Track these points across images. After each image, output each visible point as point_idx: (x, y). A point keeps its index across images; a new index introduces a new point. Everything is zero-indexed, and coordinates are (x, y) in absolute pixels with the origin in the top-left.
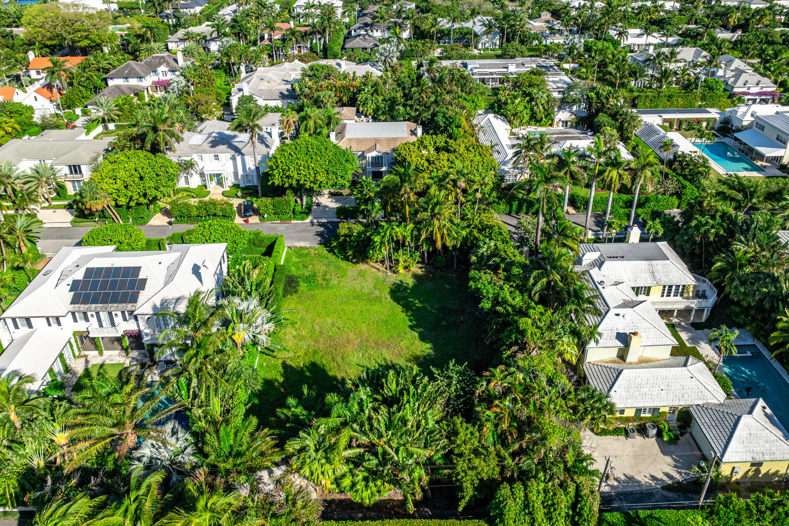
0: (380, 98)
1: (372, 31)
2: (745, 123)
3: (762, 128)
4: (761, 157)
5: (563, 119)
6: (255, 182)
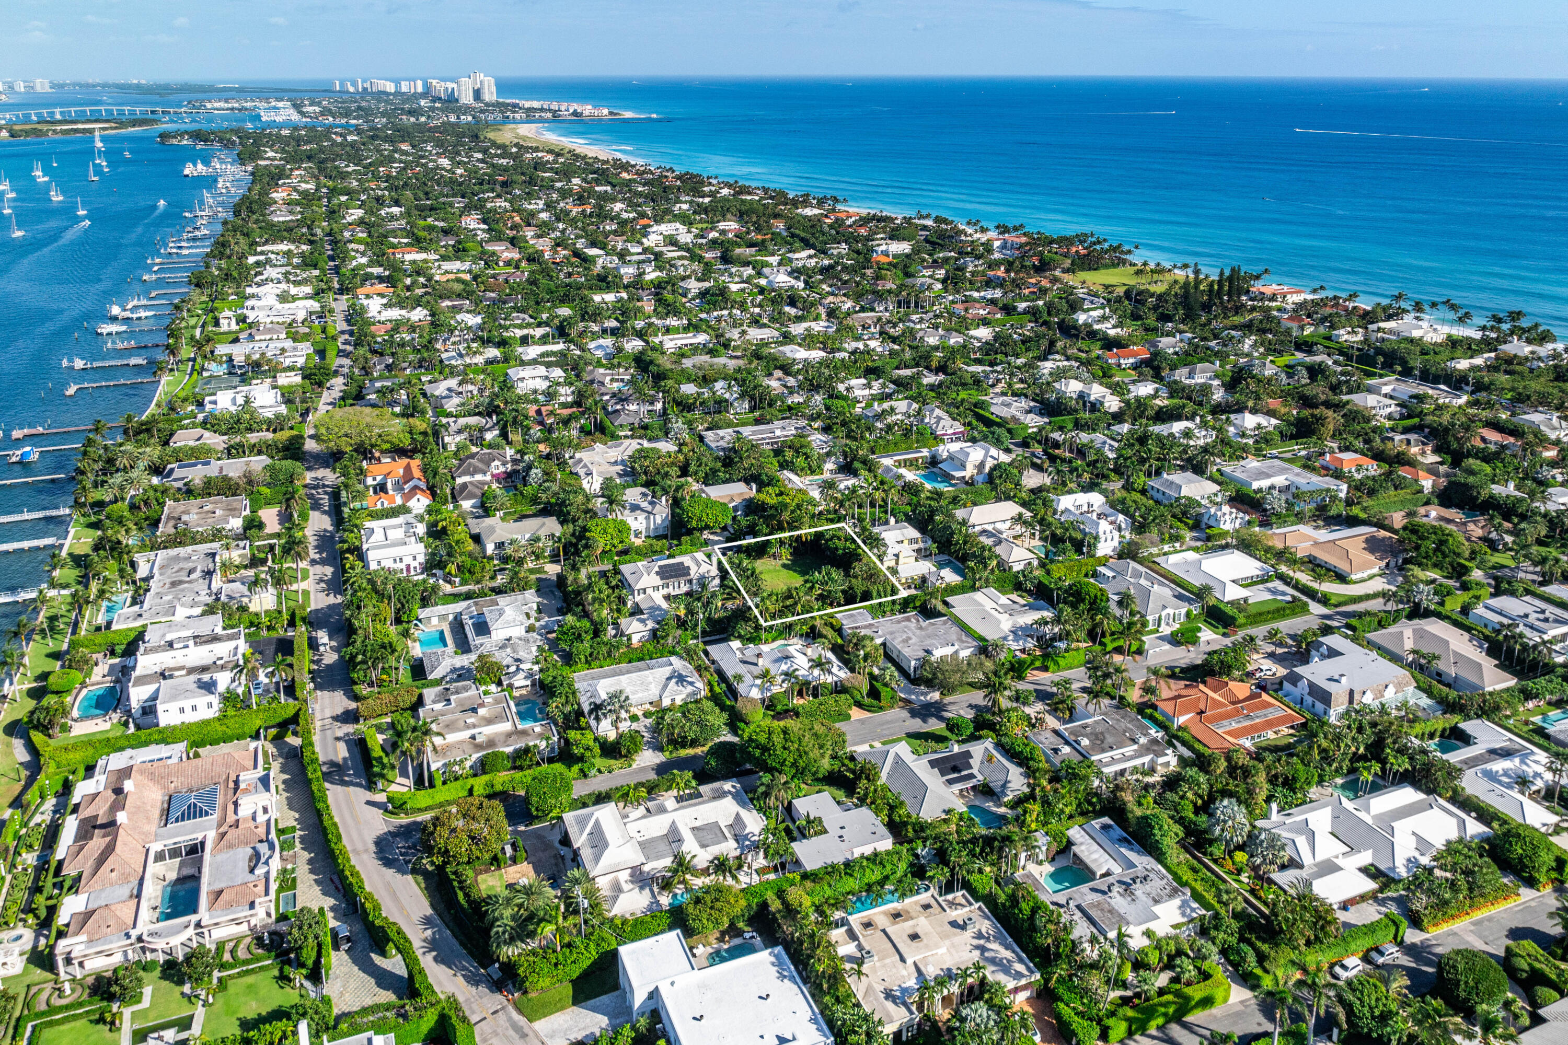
2: (944, 457)
3: (953, 459)
4: (952, 477)
5: (831, 468)
6: (661, 532)
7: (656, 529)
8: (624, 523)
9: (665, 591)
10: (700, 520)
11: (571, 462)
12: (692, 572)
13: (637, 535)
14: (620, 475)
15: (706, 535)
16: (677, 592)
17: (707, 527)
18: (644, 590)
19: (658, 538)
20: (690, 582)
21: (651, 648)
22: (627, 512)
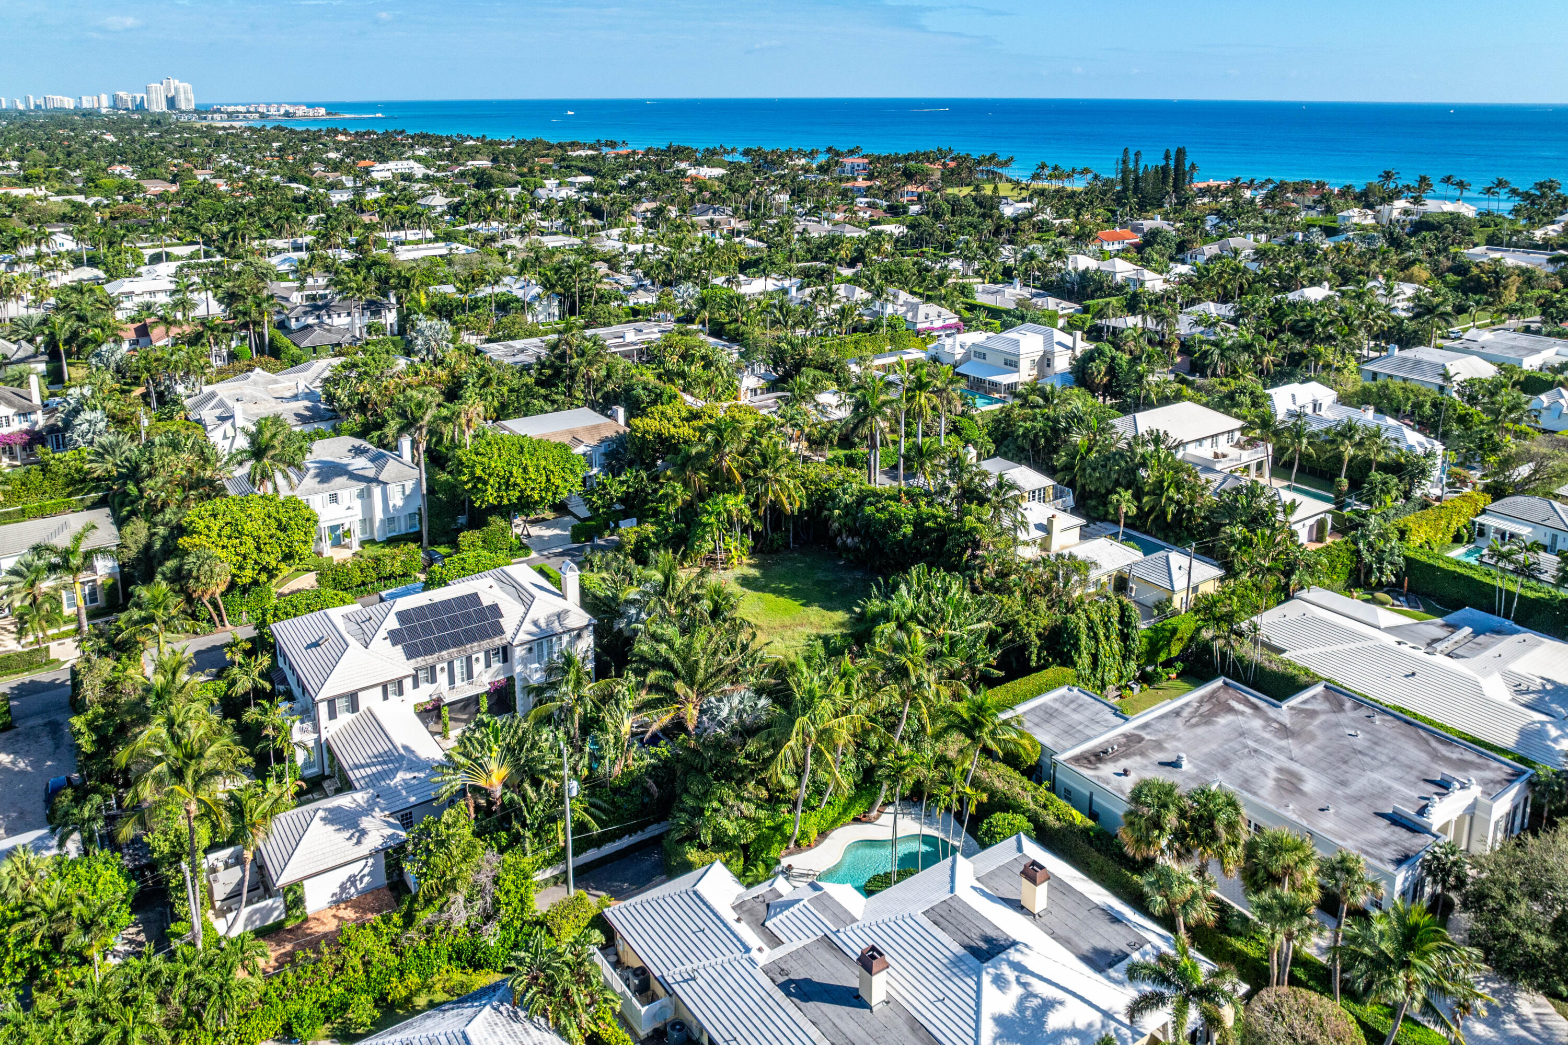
0: (505, 389)
1: (330, 316)
2: (958, 357)
3: (984, 356)
4: (995, 386)
5: (752, 386)
6: (402, 528)
7: (390, 520)
8: (294, 505)
9: (424, 694)
10: (508, 485)
11: (187, 403)
12: (508, 623)
13: (339, 537)
14: (303, 419)
15: (518, 526)
16: (464, 690)
17: (524, 505)
18: (353, 700)
19: (391, 541)
20: (505, 653)
21: (382, 953)
22: (309, 481)
